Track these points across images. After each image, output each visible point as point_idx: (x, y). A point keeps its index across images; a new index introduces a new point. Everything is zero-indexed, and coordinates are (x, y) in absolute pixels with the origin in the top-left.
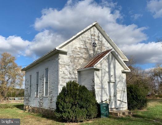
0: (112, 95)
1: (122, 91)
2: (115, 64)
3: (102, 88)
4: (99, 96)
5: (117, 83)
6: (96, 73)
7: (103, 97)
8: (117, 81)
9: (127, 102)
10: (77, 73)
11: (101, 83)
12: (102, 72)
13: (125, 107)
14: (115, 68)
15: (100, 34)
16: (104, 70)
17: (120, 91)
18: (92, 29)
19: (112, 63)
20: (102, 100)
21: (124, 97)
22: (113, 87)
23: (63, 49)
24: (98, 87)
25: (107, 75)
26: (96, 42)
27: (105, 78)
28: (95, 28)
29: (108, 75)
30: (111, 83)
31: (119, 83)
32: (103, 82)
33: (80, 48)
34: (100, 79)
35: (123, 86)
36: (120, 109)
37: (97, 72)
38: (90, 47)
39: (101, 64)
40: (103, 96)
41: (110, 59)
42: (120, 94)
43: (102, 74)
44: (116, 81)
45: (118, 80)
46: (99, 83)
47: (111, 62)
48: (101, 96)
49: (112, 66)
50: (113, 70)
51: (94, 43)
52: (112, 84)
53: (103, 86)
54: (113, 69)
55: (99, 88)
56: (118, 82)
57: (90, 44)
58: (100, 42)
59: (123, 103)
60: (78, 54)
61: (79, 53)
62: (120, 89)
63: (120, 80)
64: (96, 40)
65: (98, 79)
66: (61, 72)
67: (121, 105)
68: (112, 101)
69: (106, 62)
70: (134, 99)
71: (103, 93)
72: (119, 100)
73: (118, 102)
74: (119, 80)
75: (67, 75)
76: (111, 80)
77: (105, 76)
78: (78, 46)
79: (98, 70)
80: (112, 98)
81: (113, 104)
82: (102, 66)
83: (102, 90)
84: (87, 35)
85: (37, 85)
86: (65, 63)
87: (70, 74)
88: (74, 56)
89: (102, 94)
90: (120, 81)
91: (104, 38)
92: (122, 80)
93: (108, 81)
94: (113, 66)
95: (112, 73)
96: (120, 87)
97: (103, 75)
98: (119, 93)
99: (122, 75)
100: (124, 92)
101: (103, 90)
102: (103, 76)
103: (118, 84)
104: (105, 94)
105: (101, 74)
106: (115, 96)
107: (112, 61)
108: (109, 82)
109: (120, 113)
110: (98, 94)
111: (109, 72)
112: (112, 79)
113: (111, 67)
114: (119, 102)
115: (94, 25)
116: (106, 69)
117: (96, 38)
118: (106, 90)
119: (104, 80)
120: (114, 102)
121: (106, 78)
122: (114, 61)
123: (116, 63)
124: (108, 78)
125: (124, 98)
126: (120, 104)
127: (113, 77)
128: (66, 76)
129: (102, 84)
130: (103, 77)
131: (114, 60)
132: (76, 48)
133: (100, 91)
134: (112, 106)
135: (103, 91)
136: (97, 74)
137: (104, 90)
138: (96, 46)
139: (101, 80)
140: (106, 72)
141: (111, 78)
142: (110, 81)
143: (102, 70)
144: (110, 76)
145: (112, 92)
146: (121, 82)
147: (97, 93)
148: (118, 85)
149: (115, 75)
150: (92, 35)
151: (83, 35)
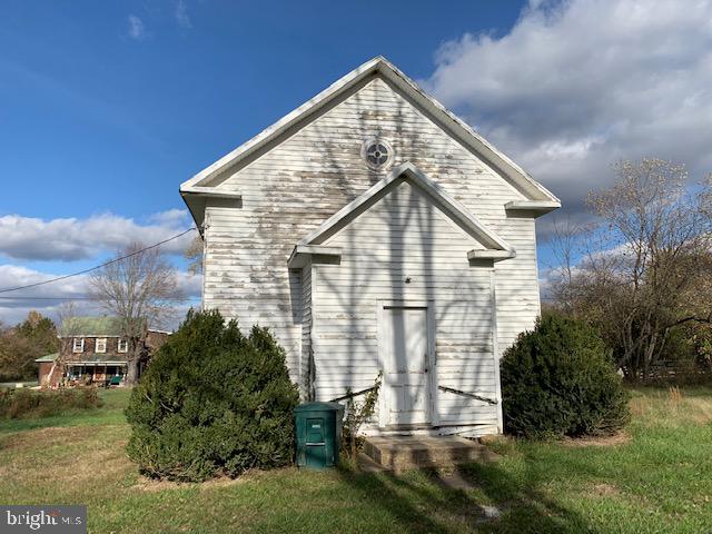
0: (415, 364)
1: (472, 349)
2: (430, 226)
3: (355, 335)
4: (335, 371)
5: (440, 310)
6: (322, 274)
7: (357, 377)
8: (438, 303)
9: (497, 396)
10: (287, 275)
11: (351, 313)
12: (359, 265)
13: (489, 422)
14: (427, 244)
15: (407, 104)
16: (365, 258)
17: (459, 349)
18: (367, 93)
19: (413, 222)
20: (348, 389)
21: (483, 376)
22: (423, 329)
23: (225, 188)
24: (334, 331)
25: (384, 276)
26: (387, 142)
27: (371, 290)
29: (387, 278)
30: (407, 312)
31: (451, 310)
32: (358, 309)
33: (302, 175)
34: (345, 296)
35: (475, 323)
36: (455, 431)
37: (330, 269)
38: (354, 166)
39: (352, 233)
40: (356, 371)
41: (404, 209)
42: (460, 362)
43: (354, 274)
44: (431, 301)
45: (443, 296)
46: (334, 316)
47: (407, 219)
48: (345, 370)
49: (412, 237)
50: (419, 254)
51: (373, 148)
52: (412, 319)
53: (361, 329)
54: (419, 248)
55: (337, 338)
56: (447, 307)
57: (356, 151)
58: (405, 140)
59: (476, 402)
60: (296, 201)
61: (300, 196)
62: (461, 336)
63: (460, 297)
64: (387, 133)
65: (333, 296)
66: (213, 274)
67: (465, 411)
68: (413, 390)
69: (378, 221)
71: (358, 356)
72: (446, 389)
73: (446, 402)
74: (451, 298)
75: (242, 287)
76: (407, 297)
77: (371, 284)
78: (300, 166)
79: (334, 259)
80: (414, 379)
81: (421, 405)
82: (357, 239)
83: (351, 346)
84: (342, 116)
86: (234, 240)
87: (254, 280)
88: (276, 210)
89: (351, 360)
90: (456, 301)
91: (426, 120)
92: (469, 298)
93: (388, 304)
94: (418, 235)
95: (412, 267)
96: (456, 330)
97: (361, 277)
98: (451, 355)
99: (468, 274)
100: (484, 351)
101: (359, 343)
102: (359, 283)
103: (447, 317)
105: (348, 277)
106: (428, 369)
107: (414, 216)
108: (397, 309)
110: (331, 364)
111: (395, 265)
112: (413, 296)
113: (407, 241)
114: (452, 396)
115: (375, 73)
116: (378, 253)
117: (389, 125)
118: (372, 342)
119: (364, 302)
120: (422, 397)
121: (379, 290)
122: (424, 216)
123: (436, 223)
124: (389, 290)
125: (482, 382)
126: (456, 410)
127: (419, 282)
128: (236, 290)
129: (353, 319)
130: (358, 289)
131: (424, 211)
132: (284, 178)
133: (345, 350)
134: (410, 418)
135: (360, 352)
136: (329, 276)
137: (367, 346)
138: (384, 160)
139: (347, 302)
140: (376, 265)
141: (407, 291)
142: (398, 304)
143: (358, 258)
144: (398, 282)
145: (412, 353)
146: (464, 304)
147: (326, 356)
148: (445, 323)
149: (428, 275)
150: (364, 116)
151: (319, 122)
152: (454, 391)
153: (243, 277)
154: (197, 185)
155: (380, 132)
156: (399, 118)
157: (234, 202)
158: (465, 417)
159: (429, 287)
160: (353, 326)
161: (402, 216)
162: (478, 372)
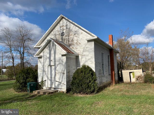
0: (53, 76)
1: (62, 73)
2: (55, 49)
3: (44, 71)
4: (41, 77)
5: (56, 66)
8: (56, 64)
9: (65, 83)
11: (43, 67)
13: (64, 89)
14: (55, 53)
16: (45, 57)
17: (59, 73)
18: (61, 22)
19: (53, 49)
20: (42, 80)
21: (63, 79)
24: (41, 70)
25: (48, 60)
27: (46, 63)
30: (52, 66)
34: (42, 64)
35: (62, 68)
36: (58, 89)
40: (44, 77)
41: (51, 47)
42: (59, 76)
43: (44, 60)
44: (55, 64)
45: (57, 63)
46: (41, 68)
47: (52, 49)
49: (52, 52)
51: (62, 33)
53: (44, 70)
54: (53, 54)
55: (41, 71)
56: (58, 65)
57: (59, 34)
58: (68, 30)
59: (62, 84)
62: (60, 71)
63: (60, 63)
65: (41, 64)
67: (60, 86)
68: (53, 81)
69: (47, 50)
71: (44, 75)
74: (58, 63)
77: (46, 61)
79: (41, 58)
82: (44, 53)
83: (43, 73)
89: (43, 75)
90: (59, 64)
92: (61, 63)
93: (49, 65)
94: (53, 51)
95: (52, 58)
96: (59, 70)
97: (45, 60)
98: (58, 74)
99: (61, 58)
100: (64, 74)
101: (44, 72)
102: (45, 61)
103: (58, 67)
104: (46, 76)
106: (55, 78)
107: (53, 48)
111: (50, 58)
112: (52, 63)
113: (52, 53)
116: (47, 56)
117: (65, 28)
118: (46, 72)
119: (45, 65)
120: (54, 82)
122: (55, 48)
123: (56, 49)
124: (49, 62)
126: (58, 85)
127: (53, 61)
129: (44, 68)
130: (44, 63)
133: (42, 73)
134: (52, 86)
135: (44, 73)
136: (40, 61)
138: (64, 35)
139: (43, 65)
140: (47, 58)
143: (44, 57)
145: (53, 74)
146: (60, 64)
147: (39, 74)
148: (57, 68)
149: (55, 59)
150: (61, 27)
152: (58, 82)
154: (36, 46)
155: (63, 29)
156: (67, 26)
158: (60, 87)
159: (55, 61)
160: (43, 69)
161: (51, 48)
162: (62, 78)
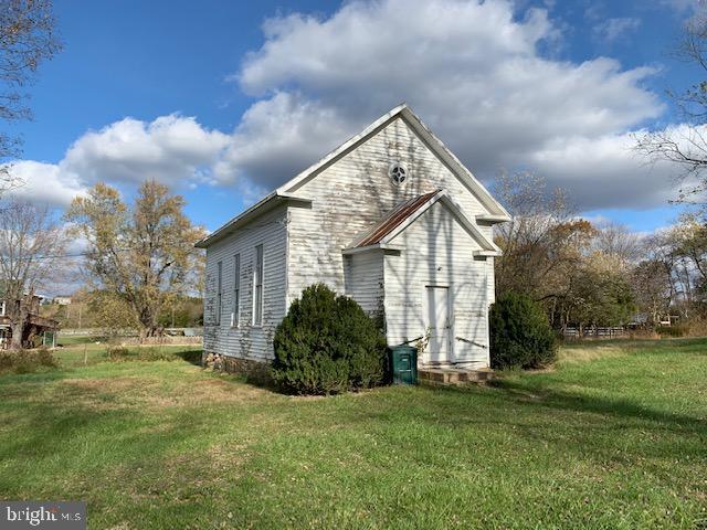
0: (441, 323)
1: (473, 314)
2: (451, 233)
3: (408, 304)
4: (396, 326)
5: (456, 289)
6: (388, 262)
7: (409, 331)
8: (456, 284)
9: (487, 343)
10: (341, 259)
11: (406, 289)
12: (409, 257)
13: (481, 360)
14: (449, 245)
15: (417, 139)
16: (413, 253)
17: (466, 314)
18: (390, 127)
19: (441, 230)
20: (405, 338)
21: (479, 331)
22: (445, 300)
23: (299, 194)
24: (395, 301)
25: (424, 265)
26: (404, 165)
27: (418, 274)
28: (400, 121)
29: (427, 267)
30: (436, 289)
31: (463, 289)
32: (410, 287)
33: (352, 187)
34: (402, 278)
35: (475, 297)
36: (463, 365)
37: (393, 259)
38: (384, 183)
39: (405, 236)
40: (408, 327)
41: (436, 221)
42: (466, 322)
43: (407, 263)
44: (452, 283)
45: (458, 280)
46: (396, 291)
47: (438, 228)
48: (403, 326)
49: (440, 240)
50: (445, 251)
51: (396, 170)
52: (439, 293)
53: (411, 299)
54: (445, 247)
55: (398, 305)
56: (460, 287)
57: (385, 171)
58: (415, 165)
59: (475, 347)
60: (346, 206)
61: (349, 202)
62: (467, 306)
63: (467, 281)
64: (403, 159)
65: (395, 278)
66: (293, 257)
67: (469, 353)
68: (439, 340)
69: (421, 228)
70: (512, 338)
71: (409, 318)
72: (460, 339)
73: (459, 346)
74: (462, 281)
75: (311, 267)
76: (437, 280)
77: (417, 270)
78: (346, 181)
79: (396, 253)
80: (440, 332)
81: (444, 349)
82: (409, 240)
83: (405, 311)
84: (376, 144)
85: (237, 291)
86: (305, 233)
87: (320, 262)
88: (334, 211)
89: (406, 320)
90: (465, 283)
91: (428, 151)
92: (472, 281)
93: (428, 284)
94: (443, 238)
95: (440, 261)
96: (464, 301)
97: (411, 265)
98: (462, 318)
99: (472, 265)
100: (480, 315)
101: (410, 309)
102: (411, 270)
103: (461, 293)
104: (417, 322)
105: (403, 265)
106: (449, 327)
107: (442, 226)
108: (431, 287)
109: (450, 375)
110: (394, 322)
111: (431, 259)
112: (441, 279)
113: (437, 242)
114: (462, 343)
115: (399, 115)
116: (422, 249)
117: (404, 154)
118: (418, 309)
119: (412, 282)
120: (444, 344)
121: (421, 276)
122: (448, 226)
123: (454, 231)
124: (428, 275)
125: (478, 335)
126: (464, 352)
127: (445, 271)
128: (308, 269)
129: (407, 293)
130: (410, 274)
131: (447, 223)
132: (338, 188)
133: (401, 313)
134: (438, 357)
135: (411, 313)
136: (393, 264)
137: (414, 311)
138: (403, 179)
139: (403, 282)
140: (420, 258)
141: (437, 275)
142: (433, 284)
143: (410, 253)
144: (433, 270)
145: (439, 317)
146: (469, 285)
147: (391, 317)
148: (458, 297)
149: (450, 265)
150: (390, 146)
151: (360, 148)
152: (464, 340)
153: (311, 260)
154: (288, 191)
155: (400, 159)
156: (411, 149)
157: (306, 204)
158: (469, 358)
159: (450, 274)
160: (407, 297)
161: (435, 225)
162: (476, 329)
